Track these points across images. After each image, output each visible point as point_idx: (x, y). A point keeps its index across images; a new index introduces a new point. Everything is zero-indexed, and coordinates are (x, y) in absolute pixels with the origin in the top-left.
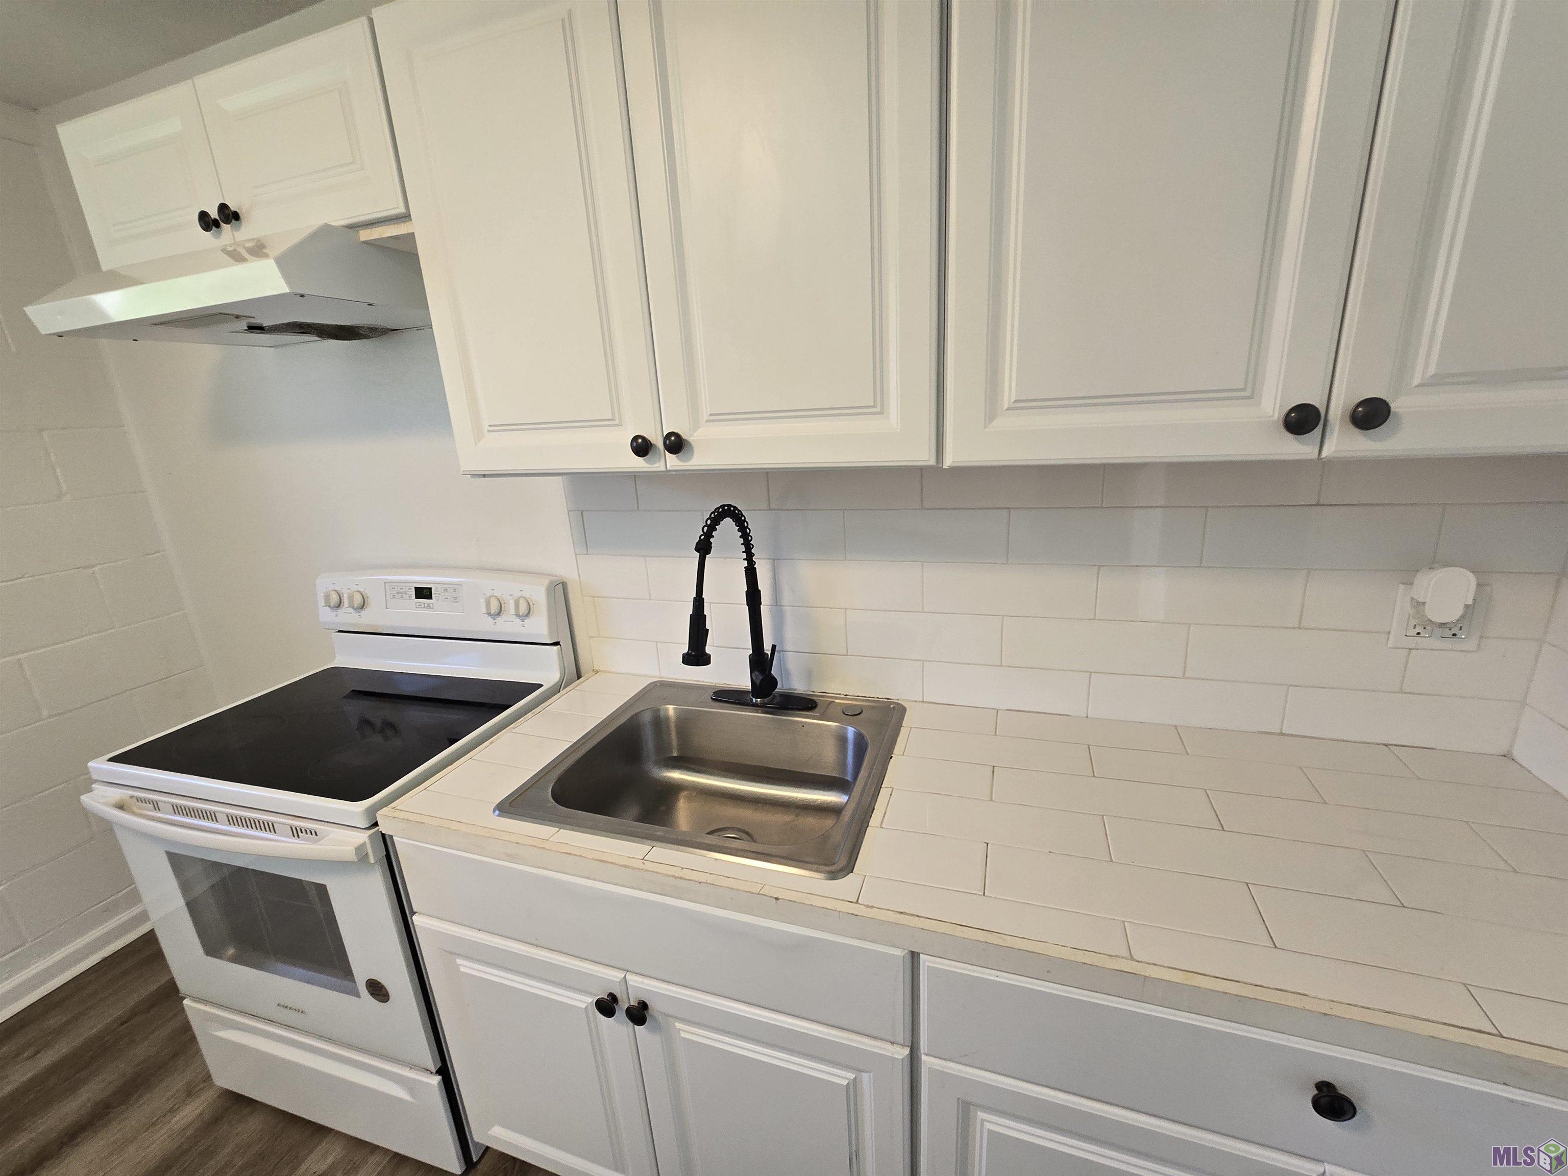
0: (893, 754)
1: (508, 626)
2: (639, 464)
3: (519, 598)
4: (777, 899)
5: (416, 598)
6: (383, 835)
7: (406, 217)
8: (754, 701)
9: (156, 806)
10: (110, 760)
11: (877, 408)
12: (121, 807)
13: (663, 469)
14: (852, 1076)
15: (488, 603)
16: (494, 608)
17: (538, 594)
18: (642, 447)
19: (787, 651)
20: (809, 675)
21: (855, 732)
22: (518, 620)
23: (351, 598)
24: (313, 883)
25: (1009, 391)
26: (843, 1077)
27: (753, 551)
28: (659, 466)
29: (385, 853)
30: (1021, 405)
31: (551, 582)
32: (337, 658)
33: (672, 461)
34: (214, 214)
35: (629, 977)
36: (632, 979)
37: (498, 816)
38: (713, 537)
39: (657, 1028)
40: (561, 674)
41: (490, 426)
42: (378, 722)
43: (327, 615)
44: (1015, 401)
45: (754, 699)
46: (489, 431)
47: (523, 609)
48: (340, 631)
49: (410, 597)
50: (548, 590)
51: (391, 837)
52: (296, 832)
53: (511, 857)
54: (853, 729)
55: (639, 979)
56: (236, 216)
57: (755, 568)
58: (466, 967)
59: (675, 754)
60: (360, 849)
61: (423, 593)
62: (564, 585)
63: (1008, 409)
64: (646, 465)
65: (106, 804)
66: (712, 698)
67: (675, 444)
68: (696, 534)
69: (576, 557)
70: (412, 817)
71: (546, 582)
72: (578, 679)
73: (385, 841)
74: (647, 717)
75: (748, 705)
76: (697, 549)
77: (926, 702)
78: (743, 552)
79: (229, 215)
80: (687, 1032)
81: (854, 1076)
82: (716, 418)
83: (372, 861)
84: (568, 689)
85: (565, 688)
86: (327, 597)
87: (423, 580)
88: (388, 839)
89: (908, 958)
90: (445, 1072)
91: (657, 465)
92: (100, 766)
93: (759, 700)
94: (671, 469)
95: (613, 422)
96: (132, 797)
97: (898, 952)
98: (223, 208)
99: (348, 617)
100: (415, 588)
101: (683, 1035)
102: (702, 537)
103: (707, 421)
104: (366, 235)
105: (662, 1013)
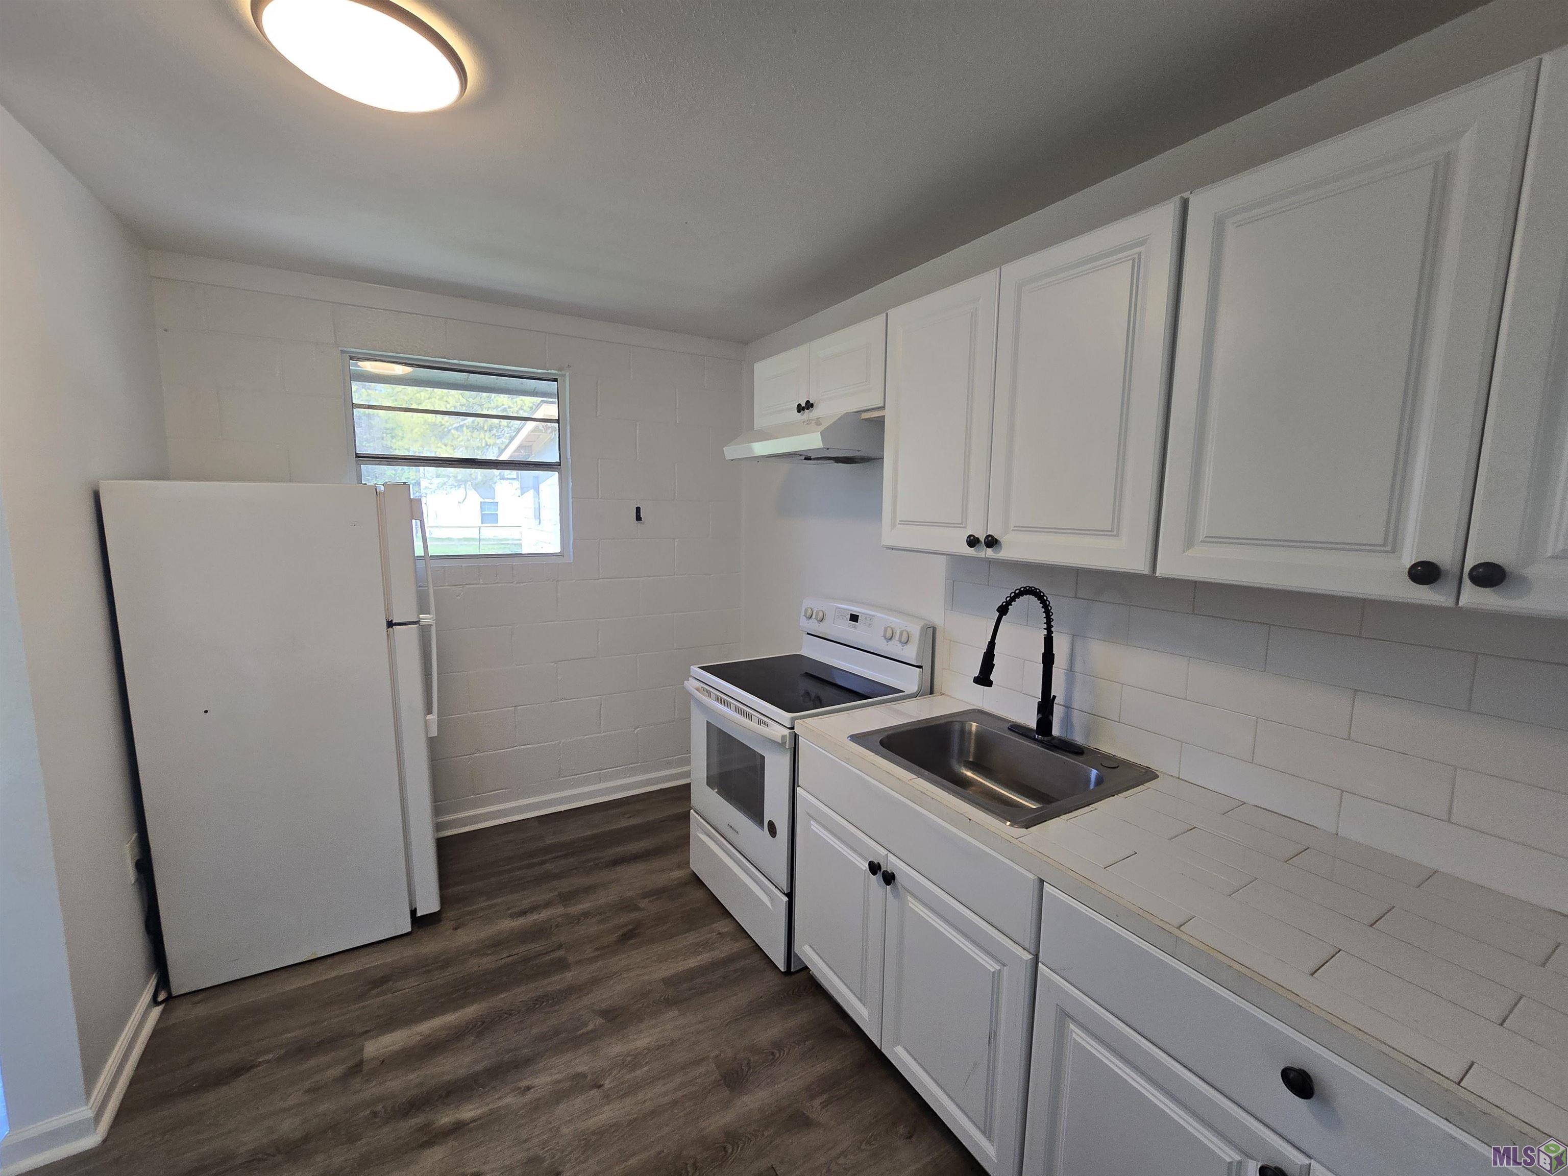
0: (1117, 795)
1: (893, 649)
2: (971, 551)
3: (903, 631)
4: (970, 820)
5: (850, 620)
6: (796, 734)
7: (883, 408)
8: (1036, 737)
9: (709, 693)
10: (699, 667)
11: (1114, 532)
12: (697, 689)
13: (984, 556)
14: (998, 968)
15: (886, 630)
16: (889, 635)
17: (915, 630)
18: (973, 542)
19: (1073, 709)
20: (1088, 731)
21: (1098, 775)
22: (900, 645)
23: (817, 613)
24: (760, 754)
25: (1203, 531)
26: (992, 966)
27: (1052, 623)
28: (982, 554)
29: (794, 746)
30: (1212, 539)
31: (925, 625)
32: (802, 651)
33: (990, 553)
34: (803, 405)
35: (890, 854)
36: (891, 858)
37: (850, 740)
38: (1012, 605)
39: (896, 894)
40: (918, 689)
41: (900, 521)
42: (813, 696)
43: (803, 622)
44: (1206, 537)
45: (1037, 736)
46: (899, 524)
47: (904, 639)
48: (808, 634)
49: (847, 619)
50: (922, 628)
51: (798, 735)
52: (760, 722)
53: (848, 761)
54: (1096, 771)
55: (895, 858)
56: (812, 406)
57: (1053, 637)
58: (815, 827)
59: (971, 760)
60: (784, 737)
61: (854, 618)
62: (934, 629)
63: (1201, 542)
64: (975, 553)
65: (693, 687)
66: (1008, 728)
67: (992, 542)
68: (1001, 601)
69: (945, 611)
70: (810, 727)
71: (922, 623)
72: (930, 694)
73: (796, 737)
74: (957, 727)
75: (1030, 738)
76: (998, 610)
77: (1181, 779)
78: (1045, 623)
79: (809, 405)
80: (913, 904)
81: (999, 968)
82: (1019, 529)
83: (787, 747)
84: (919, 698)
85: (919, 696)
86: (806, 611)
87: (856, 610)
88: (797, 736)
89: (1037, 883)
90: (790, 895)
91: (980, 554)
92: (695, 670)
93: (1040, 736)
94: (989, 557)
95: (961, 525)
96: (702, 687)
97: (1031, 876)
98: (808, 402)
99: (813, 626)
100: (851, 614)
101: (910, 905)
102: (1004, 604)
103: (1013, 530)
104: (865, 416)
105: (902, 885)
